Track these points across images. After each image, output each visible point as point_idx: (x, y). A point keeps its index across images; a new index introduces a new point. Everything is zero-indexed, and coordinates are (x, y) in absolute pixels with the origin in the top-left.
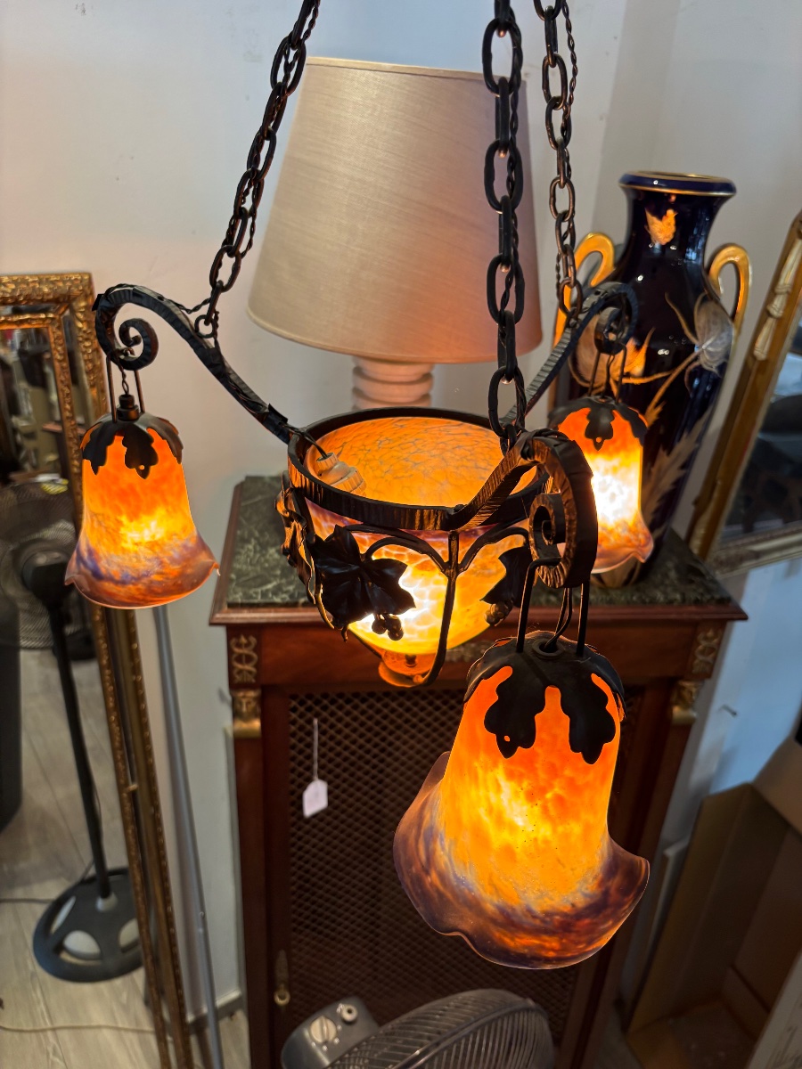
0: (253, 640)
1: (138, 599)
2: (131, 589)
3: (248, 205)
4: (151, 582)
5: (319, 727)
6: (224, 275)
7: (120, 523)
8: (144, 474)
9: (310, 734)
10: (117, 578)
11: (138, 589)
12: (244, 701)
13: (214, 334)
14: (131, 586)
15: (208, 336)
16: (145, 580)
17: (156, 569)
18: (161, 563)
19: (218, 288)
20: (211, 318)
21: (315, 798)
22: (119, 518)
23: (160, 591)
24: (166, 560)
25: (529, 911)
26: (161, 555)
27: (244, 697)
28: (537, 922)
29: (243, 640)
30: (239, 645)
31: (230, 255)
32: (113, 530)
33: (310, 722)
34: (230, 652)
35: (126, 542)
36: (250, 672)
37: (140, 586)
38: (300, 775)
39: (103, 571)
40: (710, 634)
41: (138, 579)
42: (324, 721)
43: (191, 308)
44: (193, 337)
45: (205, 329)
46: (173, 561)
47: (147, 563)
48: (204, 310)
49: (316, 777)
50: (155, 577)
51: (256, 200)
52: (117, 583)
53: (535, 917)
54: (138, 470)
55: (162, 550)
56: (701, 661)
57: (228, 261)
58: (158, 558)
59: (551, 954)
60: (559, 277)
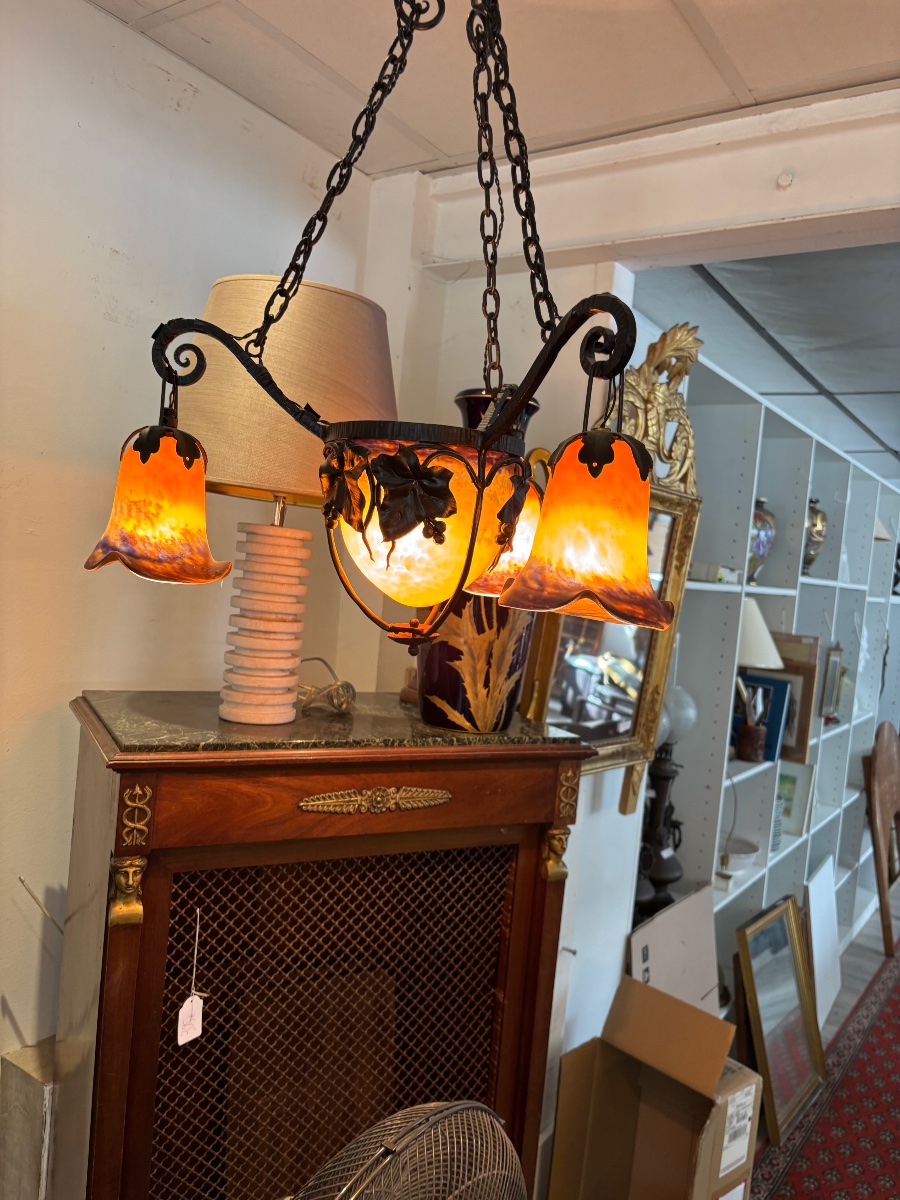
0: (149, 791)
1: (173, 576)
2: (168, 567)
3: (300, 262)
4: (184, 563)
5: (202, 919)
6: (274, 311)
7: (159, 507)
8: (189, 465)
9: (190, 929)
10: (152, 557)
11: (173, 568)
12: (131, 870)
13: (259, 356)
14: (166, 564)
15: (255, 356)
16: (178, 561)
17: (188, 554)
18: (191, 550)
19: (269, 320)
20: (260, 342)
21: (190, 1021)
22: (160, 503)
23: (191, 573)
24: (195, 549)
25: (621, 590)
26: (191, 543)
27: (131, 865)
28: (628, 598)
29: (138, 790)
30: (133, 798)
31: (282, 295)
32: (153, 514)
33: (191, 912)
34: (122, 805)
35: (164, 525)
36: (140, 831)
37: (175, 565)
38: (175, 989)
39: (138, 552)
40: (570, 774)
41: (174, 558)
42: (206, 911)
43: (242, 336)
44: (244, 357)
45: (253, 350)
46: (200, 552)
47: (181, 547)
48: (254, 336)
49: (193, 991)
50: (186, 560)
51: (306, 259)
52: (154, 561)
53: (625, 594)
54: (185, 460)
55: (192, 540)
56: (567, 804)
57: (280, 300)
58: (189, 545)
59: (641, 617)
60: (486, 363)
